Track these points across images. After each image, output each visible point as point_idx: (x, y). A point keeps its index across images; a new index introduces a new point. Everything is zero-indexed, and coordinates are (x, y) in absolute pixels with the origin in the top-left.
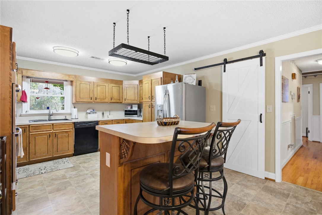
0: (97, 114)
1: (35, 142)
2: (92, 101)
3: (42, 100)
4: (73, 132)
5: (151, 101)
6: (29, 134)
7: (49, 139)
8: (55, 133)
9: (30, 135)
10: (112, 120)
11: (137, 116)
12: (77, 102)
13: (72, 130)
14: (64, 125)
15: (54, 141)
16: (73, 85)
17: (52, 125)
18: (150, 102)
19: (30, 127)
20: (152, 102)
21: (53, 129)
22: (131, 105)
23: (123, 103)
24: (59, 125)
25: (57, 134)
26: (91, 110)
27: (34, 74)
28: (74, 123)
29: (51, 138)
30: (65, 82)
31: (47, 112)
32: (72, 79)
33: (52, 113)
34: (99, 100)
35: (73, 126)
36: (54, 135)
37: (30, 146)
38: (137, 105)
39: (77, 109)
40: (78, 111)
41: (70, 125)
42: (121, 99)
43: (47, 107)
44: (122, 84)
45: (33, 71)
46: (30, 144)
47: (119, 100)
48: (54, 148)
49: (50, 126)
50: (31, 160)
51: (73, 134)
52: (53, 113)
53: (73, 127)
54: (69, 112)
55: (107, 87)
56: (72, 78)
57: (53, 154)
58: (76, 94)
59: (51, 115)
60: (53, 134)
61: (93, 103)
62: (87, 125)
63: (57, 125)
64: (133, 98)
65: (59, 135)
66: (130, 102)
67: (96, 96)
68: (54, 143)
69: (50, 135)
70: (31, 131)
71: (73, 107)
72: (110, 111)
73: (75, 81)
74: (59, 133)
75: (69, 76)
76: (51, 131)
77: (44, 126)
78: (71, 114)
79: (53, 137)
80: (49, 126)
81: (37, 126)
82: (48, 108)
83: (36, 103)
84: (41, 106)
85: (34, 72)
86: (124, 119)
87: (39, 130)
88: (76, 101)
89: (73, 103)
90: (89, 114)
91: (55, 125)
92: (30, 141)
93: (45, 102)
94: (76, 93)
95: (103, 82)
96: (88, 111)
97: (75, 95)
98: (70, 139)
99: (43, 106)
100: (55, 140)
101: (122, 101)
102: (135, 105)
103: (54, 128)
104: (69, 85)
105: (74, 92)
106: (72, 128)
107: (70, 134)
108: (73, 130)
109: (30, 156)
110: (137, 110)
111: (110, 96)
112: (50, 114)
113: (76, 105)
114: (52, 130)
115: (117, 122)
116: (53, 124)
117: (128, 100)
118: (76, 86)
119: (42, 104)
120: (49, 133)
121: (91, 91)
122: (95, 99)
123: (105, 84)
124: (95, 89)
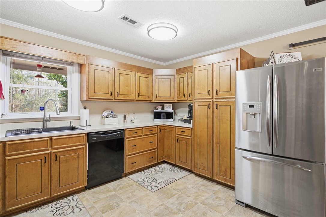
0: (117, 118)
1: (17, 174)
2: (111, 98)
3: (33, 100)
4: (86, 150)
5: (213, 98)
6: (5, 160)
7: (45, 166)
8: (55, 154)
9: (7, 161)
10: (143, 127)
11: (172, 120)
12: (89, 99)
13: (84, 146)
14: (70, 139)
15: (52, 169)
16: (83, 71)
17: (49, 141)
18: (210, 99)
19: (7, 146)
20: (214, 100)
21: (51, 146)
22: (162, 105)
23: (153, 101)
24: (62, 140)
25: (58, 155)
26: (109, 113)
27: (15, 46)
28: (88, 134)
29: (48, 164)
30: (69, 68)
31: (40, 114)
32: (81, 62)
33: (48, 116)
34: (122, 96)
35: (85, 139)
36: (53, 158)
37: (7, 183)
38: (171, 105)
39: (88, 110)
40: (91, 113)
41: (81, 138)
42: (151, 95)
43: (41, 107)
44: (151, 74)
45: (13, 42)
46: (7, 179)
47: (148, 96)
48: (53, 182)
49: (46, 141)
50: (9, 209)
51: (86, 152)
52: (51, 116)
53: (85, 141)
54: (76, 115)
55: (132, 76)
56: (82, 59)
57: (52, 193)
58: (89, 87)
59: (46, 121)
60: (52, 155)
61: (114, 100)
62: (108, 137)
63: (59, 139)
64: (167, 94)
65: (63, 158)
66: (162, 100)
67: (117, 90)
68: (53, 171)
69: (45, 158)
70: (9, 154)
71: (82, 107)
72: (134, 114)
73: (87, 65)
74: (63, 153)
75: (78, 55)
76: (48, 150)
77: (34, 142)
78: (79, 118)
79: (52, 161)
80: (43, 141)
81: (20, 143)
82: (42, 109)
83: (27, 103)
84: (32, 106)
85: (17, 44)
86: (157, 126)
87: (25, 151)
88: (88, 97)
89: (82, 101)
90: (107, 117)
91: (55, 139)
92: (7, 173)
93: (37, 101)
94: (89, 85)
95: (127, 69)
96: (105, 114)
97: (87, 88)
98: (81, 162)
99: (34, 106)
100: (55, 166)
101: (153, 98)
102: (168, 105)
103: (53, 145)
104: (76, 72)
105: (85, 82)
106: (84, 143)
107: (80, 154)
108: (86, 147)
109: (7, 202)
110: (172, 112)
111: (137, 91)
112: (45, 119)
113: (87, 105)
114: (51, 148)
115: (149, 130)
116: (51, 138)
117: (161, 97)
118: (89, 73)
119: (33, 104)
120: (45, 155)
121: (111, 82)
122: (117, 95)
123: (130, 73)
124: (117, 79)
